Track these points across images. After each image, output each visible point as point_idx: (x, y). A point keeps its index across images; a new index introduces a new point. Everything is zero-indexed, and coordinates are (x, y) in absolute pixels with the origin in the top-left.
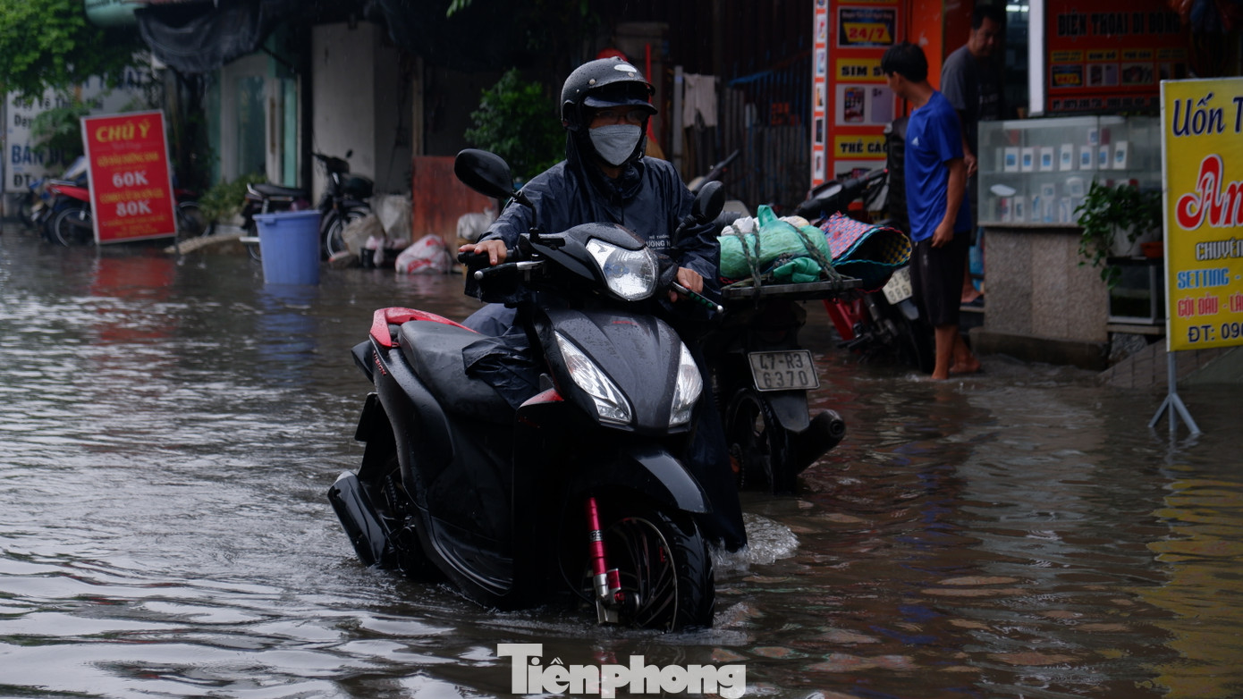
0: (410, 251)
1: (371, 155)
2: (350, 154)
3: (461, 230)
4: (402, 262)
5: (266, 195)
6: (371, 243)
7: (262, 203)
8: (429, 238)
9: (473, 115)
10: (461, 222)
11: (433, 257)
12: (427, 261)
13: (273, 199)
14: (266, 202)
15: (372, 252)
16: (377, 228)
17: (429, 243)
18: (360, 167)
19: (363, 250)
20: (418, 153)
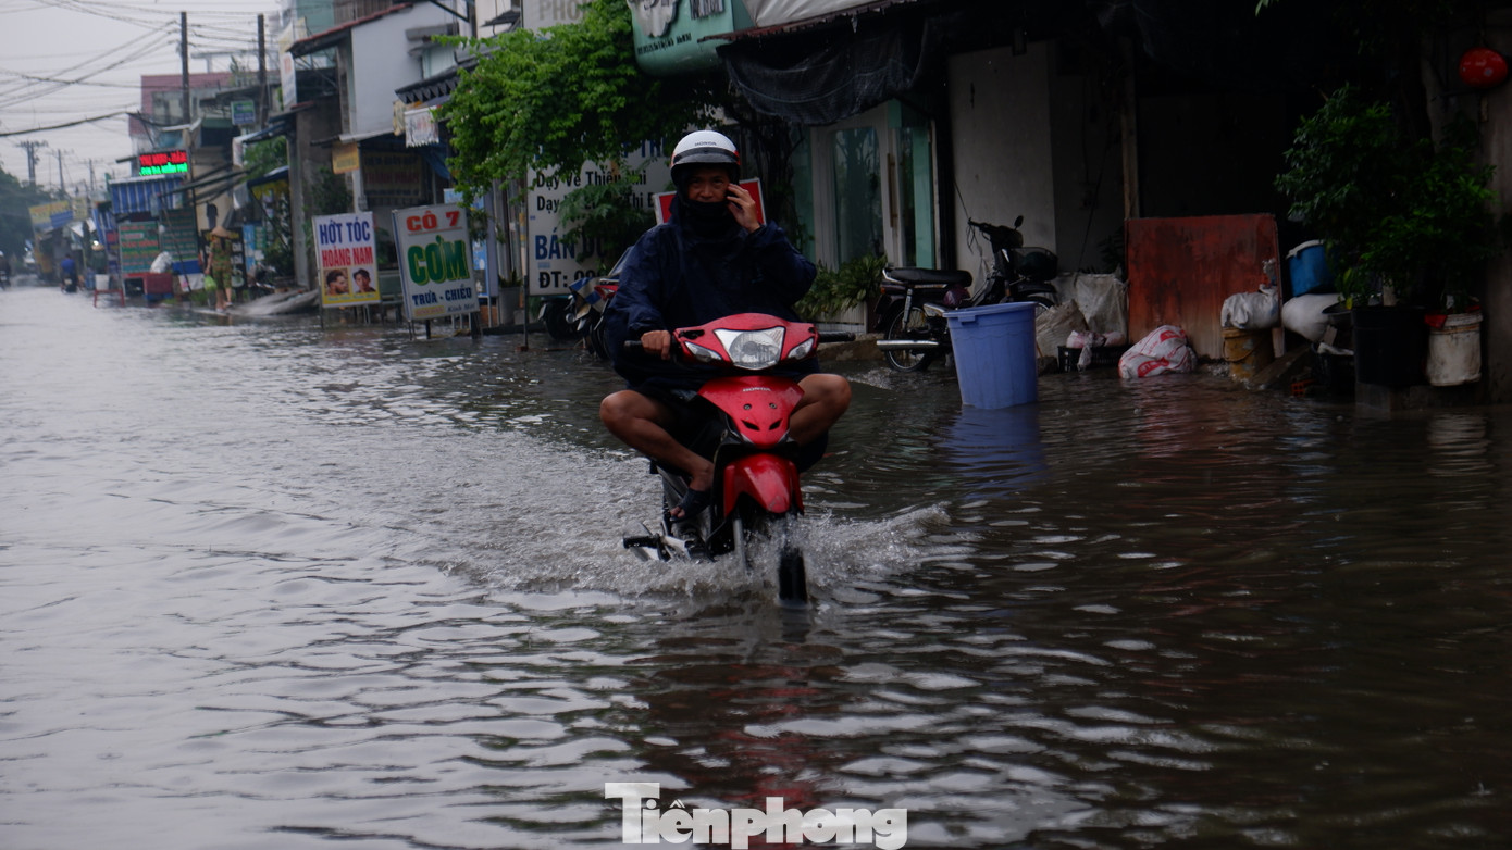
0: (1136, 349)
1: (1050, 221)
2: (1019, 222)
3: (1229, 317)
4: (1128, 364)
5: (909, 283)
6: (1073, 340)
7: (904, 293)
8: (1164, 329)
9: (1287, 154)
10: (1228, 306)
11: (1171, 355)
12: (1163, 361)
13: (917, 287)
14: (910, 291)
15: (1076, 352)
16: (1075, 320)
17: (1163, 337)
18: (1037, 239)
19: (1062, 349)
20: (1132, 214)
